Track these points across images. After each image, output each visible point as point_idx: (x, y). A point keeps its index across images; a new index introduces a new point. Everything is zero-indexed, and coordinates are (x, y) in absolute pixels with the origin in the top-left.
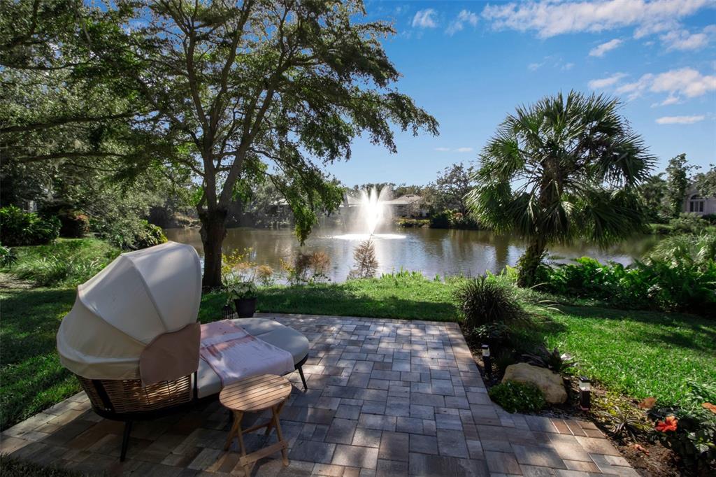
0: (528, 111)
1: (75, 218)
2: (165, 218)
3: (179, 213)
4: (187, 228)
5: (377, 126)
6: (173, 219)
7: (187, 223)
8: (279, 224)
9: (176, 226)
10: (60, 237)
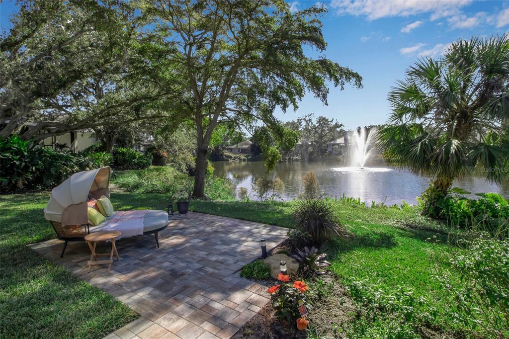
0: (427, 66)
1: (160, 154)
2: (217, 154)
3: (226, 151)
4: (231, 161)
5: (316, 85)
6: (222, 155)
7: (231, 157)
8: (292, 159)
9: (223, 160)
10: (152, 165)
